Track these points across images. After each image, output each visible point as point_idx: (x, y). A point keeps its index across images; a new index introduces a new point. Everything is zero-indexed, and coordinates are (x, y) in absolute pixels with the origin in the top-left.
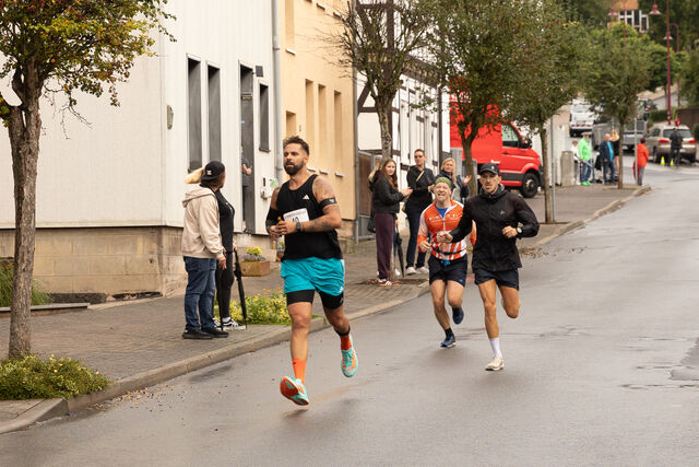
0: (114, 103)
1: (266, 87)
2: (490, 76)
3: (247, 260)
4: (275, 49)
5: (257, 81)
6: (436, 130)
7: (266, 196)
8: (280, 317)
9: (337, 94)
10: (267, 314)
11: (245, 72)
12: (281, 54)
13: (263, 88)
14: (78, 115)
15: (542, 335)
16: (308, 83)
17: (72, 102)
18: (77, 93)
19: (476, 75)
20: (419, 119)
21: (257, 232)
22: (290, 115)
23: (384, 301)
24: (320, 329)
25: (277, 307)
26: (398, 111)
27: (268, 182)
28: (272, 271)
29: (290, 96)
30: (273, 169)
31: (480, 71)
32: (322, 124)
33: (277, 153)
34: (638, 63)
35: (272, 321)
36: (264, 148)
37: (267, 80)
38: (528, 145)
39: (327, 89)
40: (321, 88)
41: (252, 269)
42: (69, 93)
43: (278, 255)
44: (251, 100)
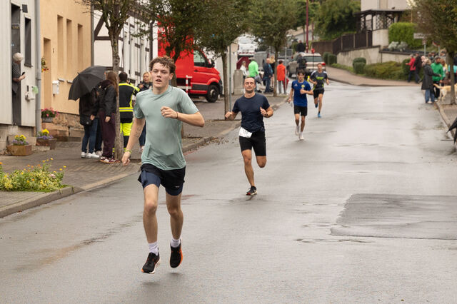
1: (30, 20)
2: (189, 14)
3: (15, 144)
5: (23, 15)
6: (148, 53)
7: (29, 98)
8: (40, 186)
9: (80, 26)
10: (31, 184)
11: (15, 9)
13: (28, 21)
15: (232, 201)
16: (60, 18)
19: (180, 13)
20: (137, 45)
21: (22, 125)
22: (46, 41)
23: (114, 175)
24: (69, 195)
25: (38, 179)
26: (122, 40)
27: (30, 89)
28: (34, 152)
29: (46, 27)
30: (34, 80)
31: (182, 11)
32: (69, 48)
33: (37, 67)
34: (289, 8)
35: (34, 189)
36: (28, 64)
37: (30, 14)
38: (212, 65)
39: (73, 22)
40: (69, 21)
41: (19, 151)
43: (37, 141)
44: (19, 29)
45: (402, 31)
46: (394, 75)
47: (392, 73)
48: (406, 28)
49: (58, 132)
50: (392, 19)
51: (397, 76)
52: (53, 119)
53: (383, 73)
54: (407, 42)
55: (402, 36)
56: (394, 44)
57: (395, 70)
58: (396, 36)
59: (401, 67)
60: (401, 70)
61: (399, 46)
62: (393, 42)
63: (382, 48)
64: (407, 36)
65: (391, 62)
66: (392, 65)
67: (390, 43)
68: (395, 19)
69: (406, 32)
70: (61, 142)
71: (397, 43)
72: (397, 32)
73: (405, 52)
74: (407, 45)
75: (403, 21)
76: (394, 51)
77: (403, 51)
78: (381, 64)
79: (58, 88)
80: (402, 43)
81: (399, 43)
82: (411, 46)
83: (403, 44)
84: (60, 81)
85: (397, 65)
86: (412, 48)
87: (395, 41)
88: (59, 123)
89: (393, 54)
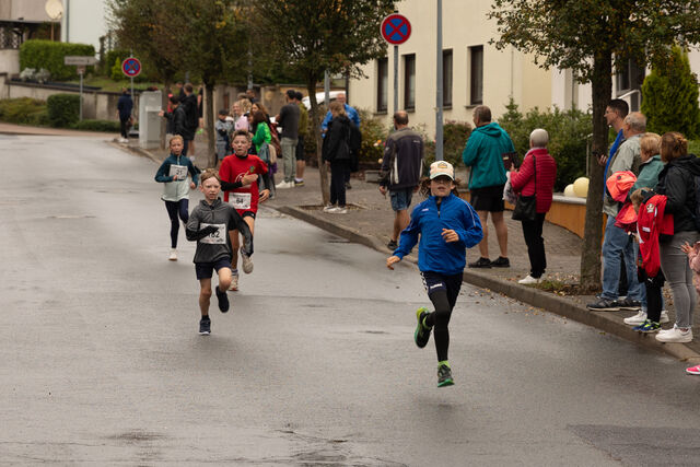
45: (42, 53)
46: (33, 118)
47: (31, 114)
48: (47, 48)
50: (20, 35)
51: (37, 118)
53: (16, 115)
54: (49, 69)
55: (41, 59)
56: (28, 72)
57: (34, 111)
58: (31, 60)
59: (45, 107)
60: (44, 111)
61: (39, 75)
62: (27, 69)
63: (9, 77)
64: (50, 60)
65: (25, 99)
66: (28, 102)
67: (22, 69)
68: (25, 35)
69: (47, 55)
71: (34, 70)
72: (33, 54)
73: (46, 85)
74: (49, 74)
75: (40, 38)
76: (29, 82)
77: (44, 83)
78: (10, 101)
80: (42, 70)
81: (37, 71)
82: (55, 76)
83: (43, 72)
85: (37, 103)
86: (58, 80)
87: (30, 66)
89: (28, 86)
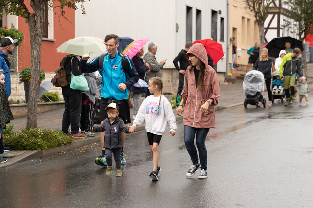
0: (84, 13)
1: (224, 18)
4: (228, 5)
5: (219, 16)
6: (298, 36)
9: (256, 22)
11: (214, 13)
12: (231, 7)
13: (222, 19)
14: (65, 18)
16: (243, 18)
17: (63, 12)
18: (66, 8)
20: (291, 32)
21: (218, 71)
22: (234, 29)
26: (282, 29)
30: (226, 48)
33: (228, 42)
36: (222, 40)
37: (223, 15)
39: (251, 20)
40: (249, 20)
42: (62, 8)
43: (225, 79)
44: (216, 23)
49: (239, 75)
52: (238, 68)
70: (239, 80)
79: (241, 53)
84: (242, 49)
88: (242, 70)
